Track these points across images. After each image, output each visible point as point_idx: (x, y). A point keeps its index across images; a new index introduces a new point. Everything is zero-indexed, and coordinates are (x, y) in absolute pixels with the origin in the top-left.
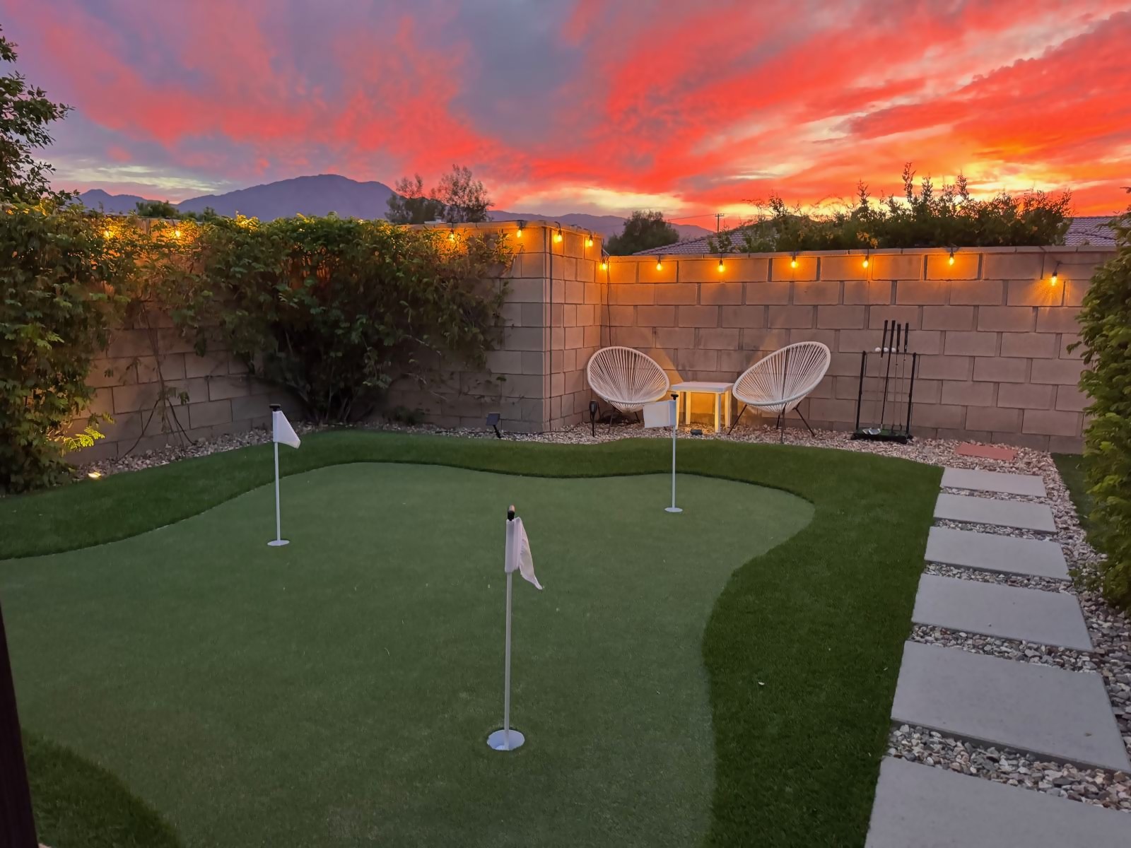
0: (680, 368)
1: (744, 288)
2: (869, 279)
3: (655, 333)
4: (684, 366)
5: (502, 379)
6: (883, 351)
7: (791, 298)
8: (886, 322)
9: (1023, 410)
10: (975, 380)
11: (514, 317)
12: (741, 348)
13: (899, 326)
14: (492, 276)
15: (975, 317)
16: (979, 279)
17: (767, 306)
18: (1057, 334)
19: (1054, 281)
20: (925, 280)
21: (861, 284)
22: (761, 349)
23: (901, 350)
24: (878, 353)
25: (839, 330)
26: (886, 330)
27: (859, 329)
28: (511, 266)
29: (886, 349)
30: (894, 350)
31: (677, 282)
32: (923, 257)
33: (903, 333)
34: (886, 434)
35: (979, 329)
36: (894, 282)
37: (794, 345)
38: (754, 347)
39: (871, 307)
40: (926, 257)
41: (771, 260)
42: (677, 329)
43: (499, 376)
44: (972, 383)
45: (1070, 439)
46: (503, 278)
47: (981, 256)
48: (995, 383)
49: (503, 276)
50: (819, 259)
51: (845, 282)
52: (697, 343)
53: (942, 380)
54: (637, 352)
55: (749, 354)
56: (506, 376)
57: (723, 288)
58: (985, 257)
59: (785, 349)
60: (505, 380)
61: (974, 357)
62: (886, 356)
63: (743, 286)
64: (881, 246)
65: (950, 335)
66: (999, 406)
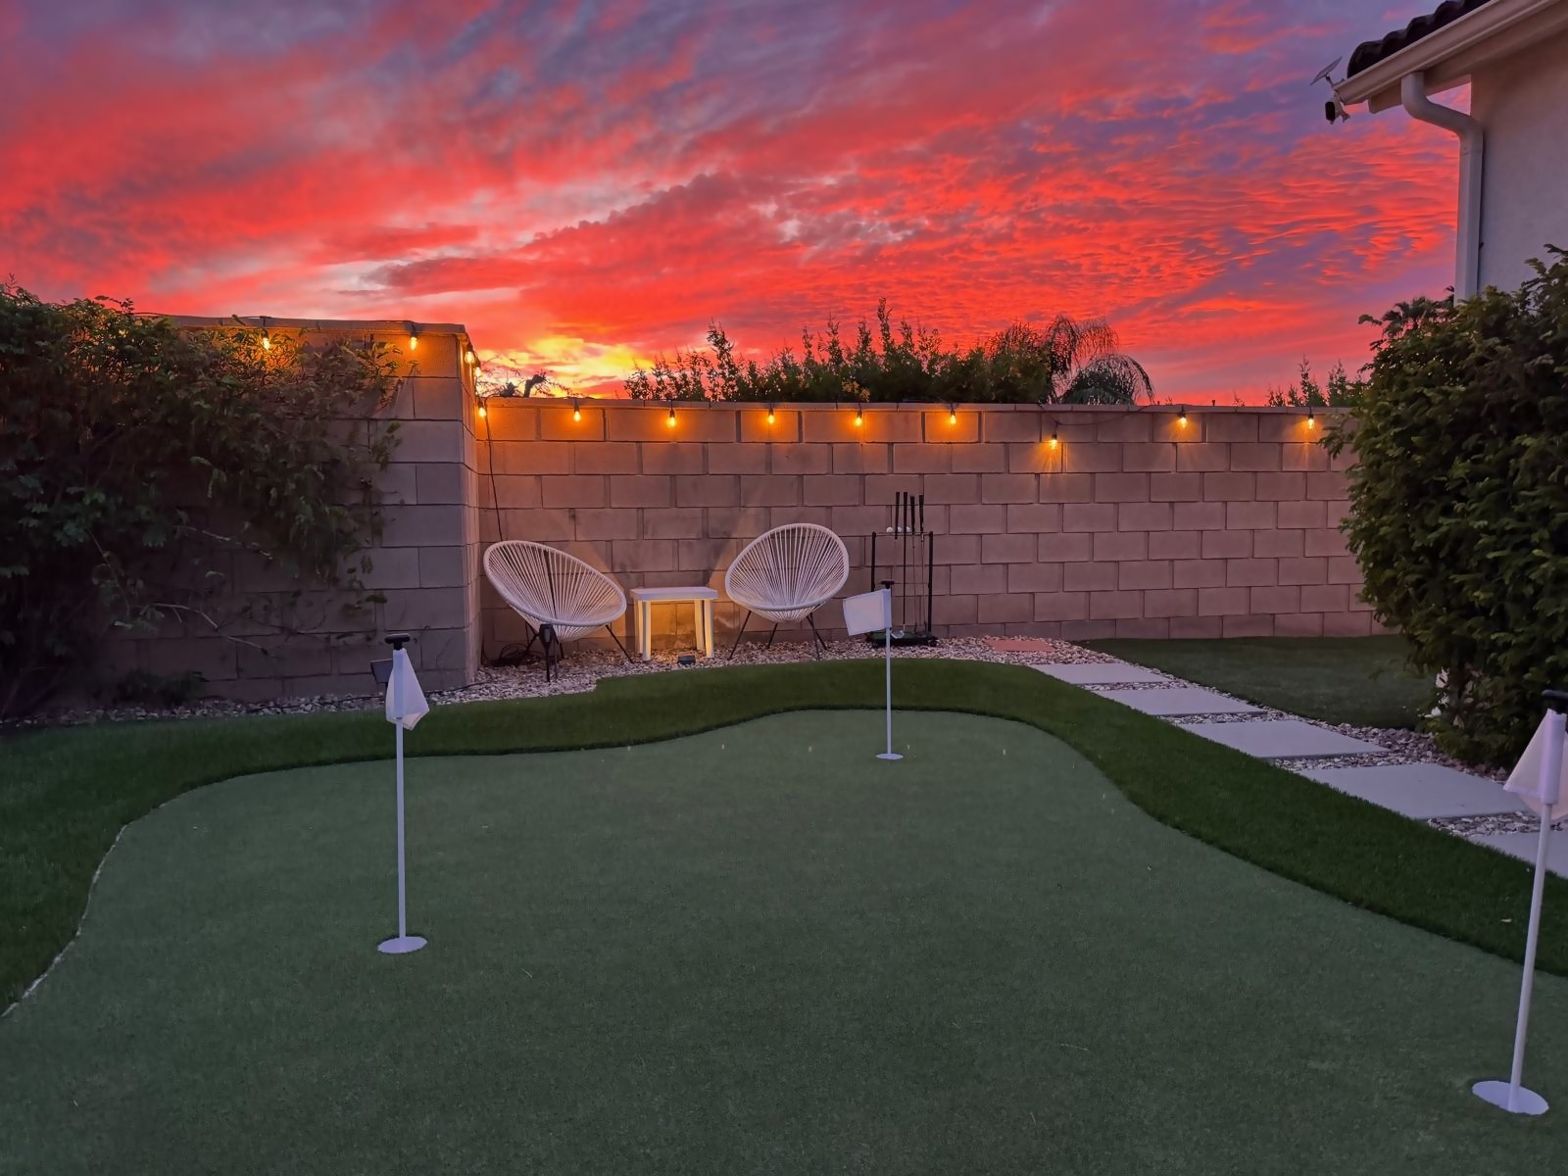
0: (617, 570)
1: (705, 452)
2: (861, 442)
3: (574, 517)
4: (623, 566)
5: (379, 599)
6: (896, 532)
7: (769, 465)
8: (898, 494)
9: (1033, 593)
10: (984, 562)
11: (399, 488)
12: (706, 535)
13: (913, 499)
14: (356, 416)
15: (979, 486)
16: (979, 442)
17: (738, 476)
18: (1060, 504)
19: (1053, 443)
20: (924, 442)
21: (852, 445)
22: (734, 536)
23: (918, 530)
24: (890, 534)
25: (831, 507)
26: (897, 505)
27: (854, 506)
28: (393, 397)
29: (900, 529)
30: (908, 529)
31: (605, 441)
32: (920, 414)
33: (917, 508)
34: (909, 636)
35: (984, 501)
36: (891, 444)
37: (780, 529)
38: (725, 533)
39: (867, 477)
40: (923, 414)
41: (738, 413)
42: (608, 510)
43: (372, 593)
44: (979, 567)
45: (1080, 623)
46: (376, 420)
47: (980, 413)
48: (1004, 564)
49: (376, 416)
50: (799, 413)
51: (835, 445)
52: (642, 531)
53: (950, 565)
54: (549, 549)
55: (718, 543)
56: (385, 593)
57: (673, 448)
58: (984, 416)
59: (768, 534)
60: (383, 601)
61: (981, 535)
62: (901, 538)
63: (703, 447)
64: (873, 399)
65: (955, 510)
66: (1010, 591)
